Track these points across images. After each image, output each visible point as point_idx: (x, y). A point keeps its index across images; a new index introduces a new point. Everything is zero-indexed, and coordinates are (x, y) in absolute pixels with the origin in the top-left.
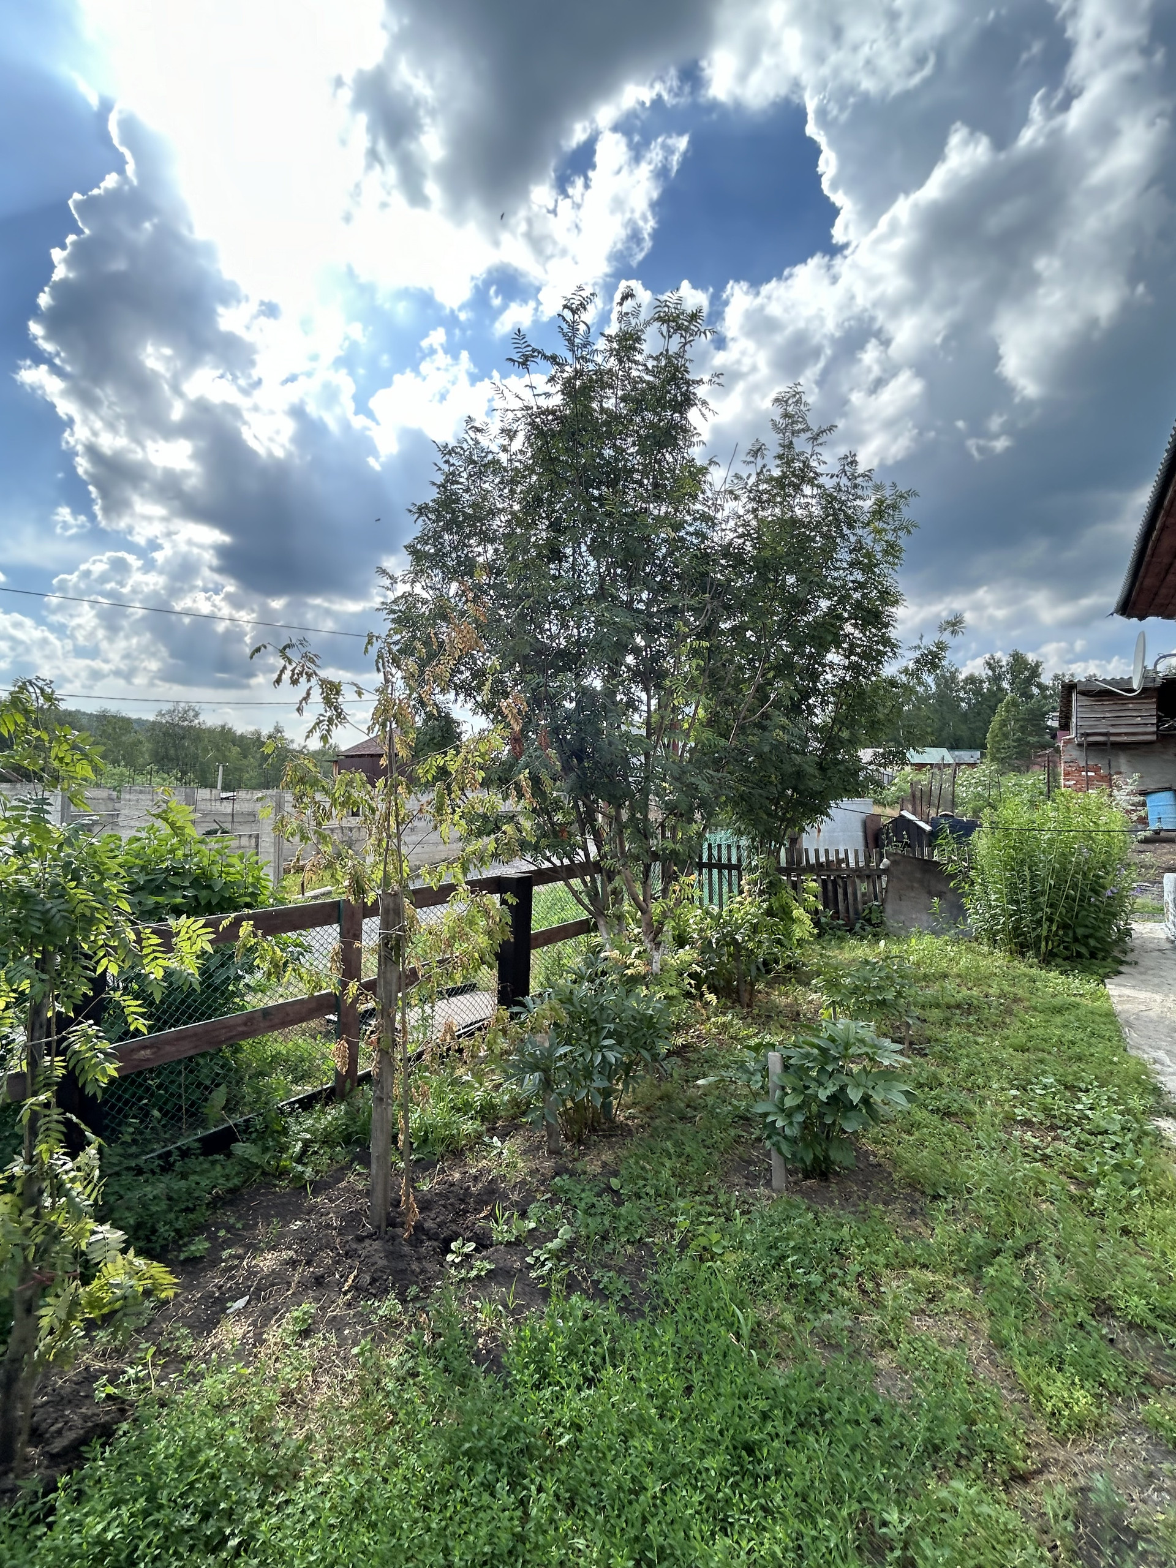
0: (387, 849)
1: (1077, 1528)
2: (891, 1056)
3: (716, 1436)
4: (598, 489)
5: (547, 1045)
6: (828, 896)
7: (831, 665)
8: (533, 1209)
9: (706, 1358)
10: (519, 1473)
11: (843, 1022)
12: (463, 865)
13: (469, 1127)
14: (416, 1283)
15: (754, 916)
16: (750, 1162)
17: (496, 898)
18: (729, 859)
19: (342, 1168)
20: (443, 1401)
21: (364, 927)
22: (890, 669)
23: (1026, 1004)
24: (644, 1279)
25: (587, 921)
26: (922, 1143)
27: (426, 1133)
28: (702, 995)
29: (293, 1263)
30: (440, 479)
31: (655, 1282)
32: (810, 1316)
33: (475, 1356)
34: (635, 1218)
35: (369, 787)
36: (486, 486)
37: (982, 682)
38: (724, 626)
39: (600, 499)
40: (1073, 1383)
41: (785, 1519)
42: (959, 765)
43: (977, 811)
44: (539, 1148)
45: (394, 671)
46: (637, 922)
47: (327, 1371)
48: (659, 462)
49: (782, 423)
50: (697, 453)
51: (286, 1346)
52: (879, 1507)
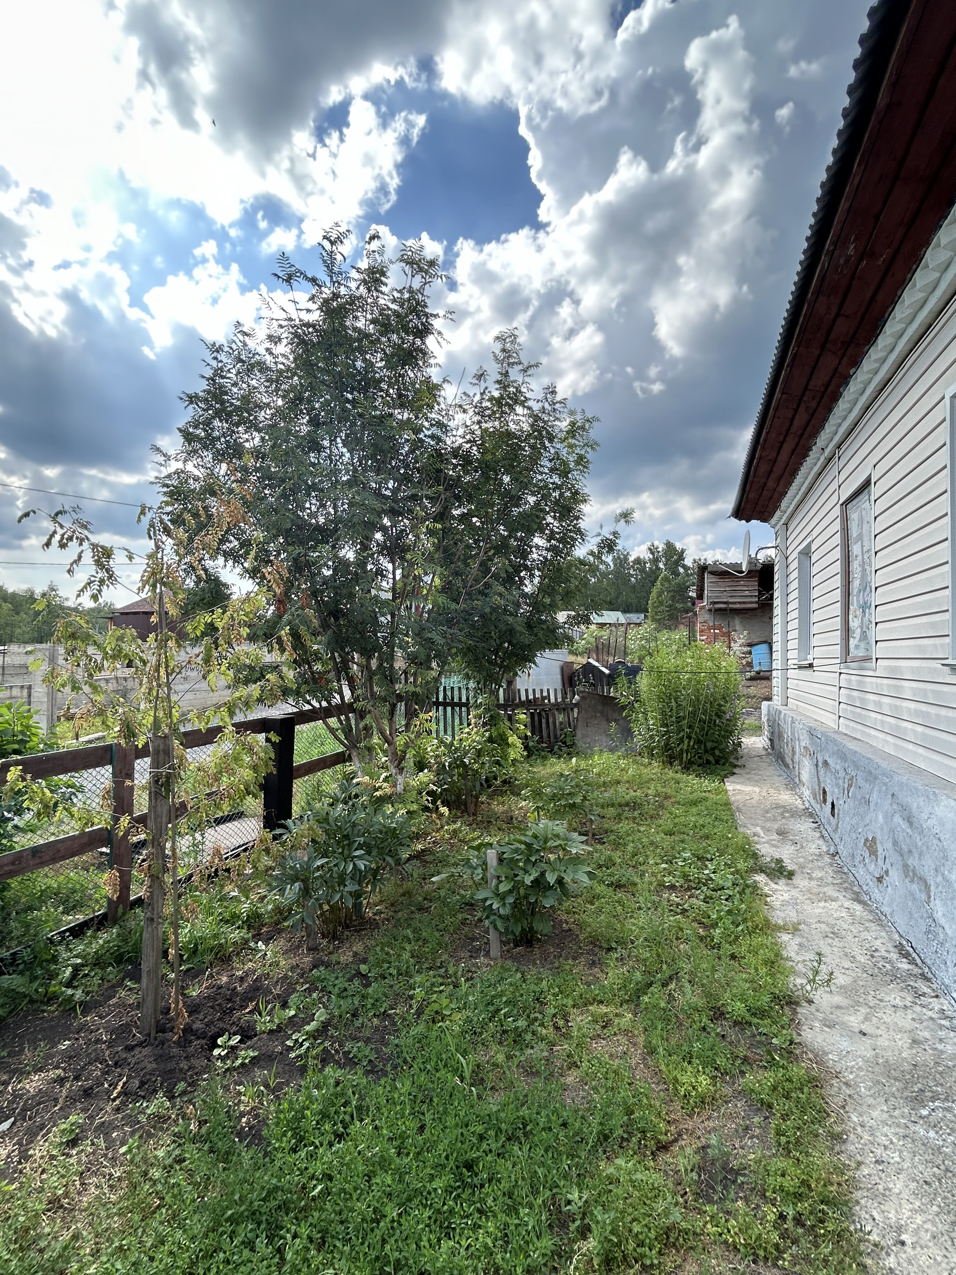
0: (157, 697)
1: (700, 1176)
2: (578, 846)
3: (443, 1161)
4: (352, 394)
5: (306, 859)
6: (535, 725)
7: (537, 547)
8: (293, 999)
9: (435, 1100)
10: (277, 1227)
11: (544, 822)
12: (229, 709)
13: (235, 935)
14: (184, 1079)
15: (479, 743)
16: (474, 939)
17: (262, 737)
18: (460, 699)
19: (113, 986)
20: (209, 1179)
21: (137, 767)
22: (580, 552)
23: (673, 800)
24: (387, 1045)
25: (343, 753)
26: (600, 910)
27: (196, 945)
28: (437, 808)
29: (61, 1081)
30: (209, 373)
31: (397, 1045)
32: (517, 1053)
33: (239, 1134)
34: (380, 995)
35: (140, 642)
36: (254, 383)
37: (645, 563)
38: (456, 512)
39: (354, 402)
40: (698, 1071)
41: (495, 1216)
42: (629, 624)
43: (641, 659)
44: (298, 947)
45: (164, 538)
46: (385, 752)
47: (95, 1173)
48: (403, 376)
49: (501, 356)
50: (435, 374)
51: (52, 1157)
52: (565, 1190)
